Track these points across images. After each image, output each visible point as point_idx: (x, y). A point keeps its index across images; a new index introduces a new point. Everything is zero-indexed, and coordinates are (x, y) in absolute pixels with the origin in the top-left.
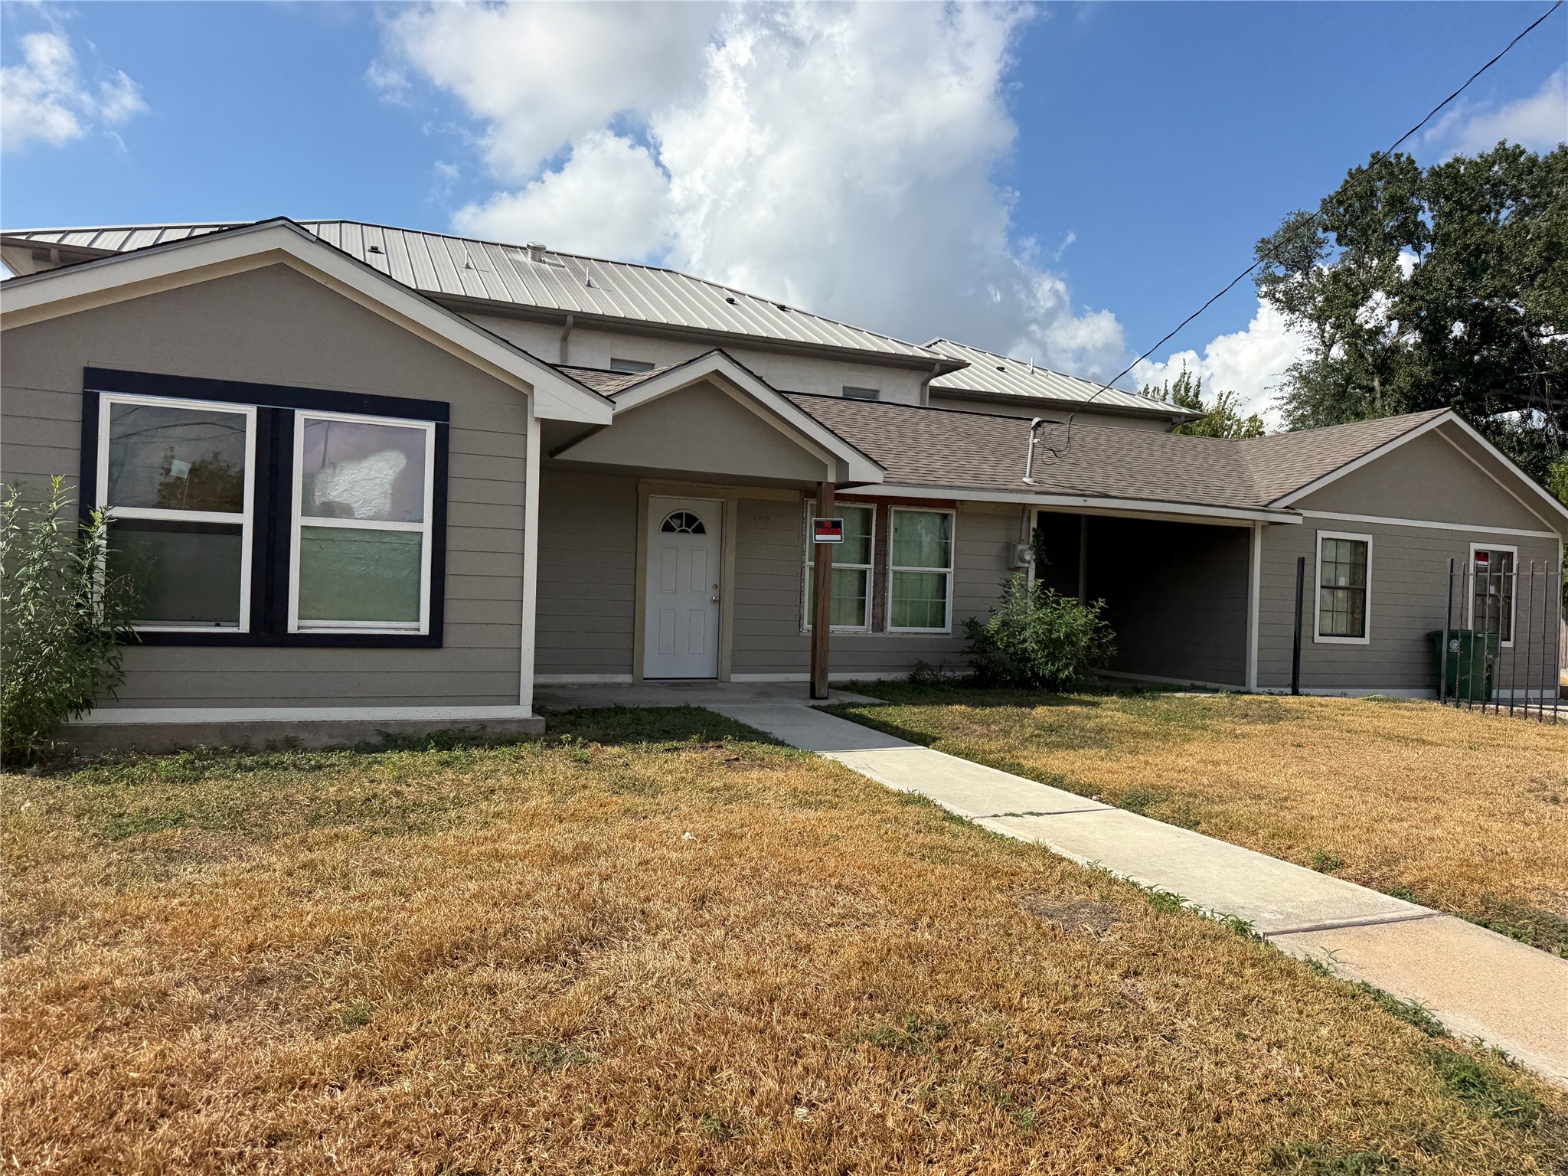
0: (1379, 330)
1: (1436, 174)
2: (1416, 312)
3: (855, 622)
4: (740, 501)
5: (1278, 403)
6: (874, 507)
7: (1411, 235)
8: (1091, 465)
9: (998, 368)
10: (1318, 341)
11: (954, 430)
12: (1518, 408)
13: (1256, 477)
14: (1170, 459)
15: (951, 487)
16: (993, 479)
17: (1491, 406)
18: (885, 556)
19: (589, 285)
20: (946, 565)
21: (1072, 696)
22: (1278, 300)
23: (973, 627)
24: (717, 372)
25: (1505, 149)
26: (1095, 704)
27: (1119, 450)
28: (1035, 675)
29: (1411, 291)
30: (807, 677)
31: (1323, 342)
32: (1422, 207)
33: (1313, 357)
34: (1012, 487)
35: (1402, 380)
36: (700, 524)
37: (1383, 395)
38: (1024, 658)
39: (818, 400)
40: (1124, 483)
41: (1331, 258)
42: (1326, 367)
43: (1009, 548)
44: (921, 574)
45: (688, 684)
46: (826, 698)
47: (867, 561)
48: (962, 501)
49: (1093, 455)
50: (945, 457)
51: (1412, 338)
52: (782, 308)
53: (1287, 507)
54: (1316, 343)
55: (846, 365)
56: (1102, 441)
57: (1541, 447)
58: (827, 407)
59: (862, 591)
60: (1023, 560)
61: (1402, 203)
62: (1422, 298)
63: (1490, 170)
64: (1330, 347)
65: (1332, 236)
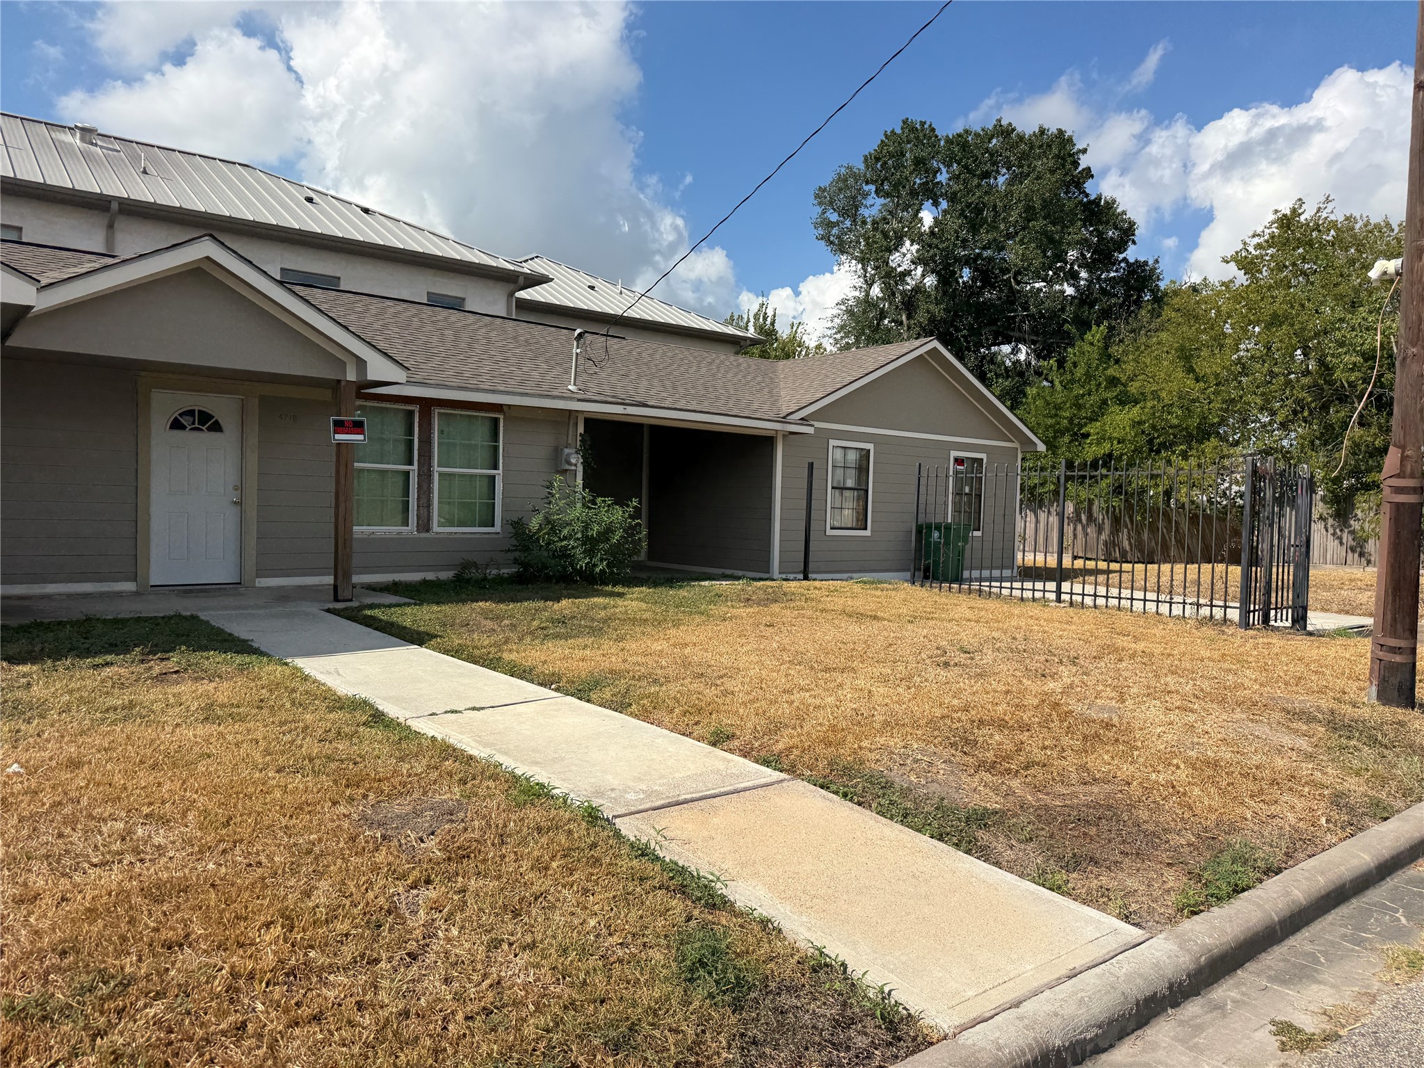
0: (907, 273)
1: (949, 141)
2: (932, 258)
3: (400, 523)
4: (262, 399)
5: (829, 332)
6: (416, 408)
7: (931, 192)
8: (639, 376)
9: (589, 287)
10: (862, 280)
11: (515, 338)
12: (1009, 343)
13: (783, 393)
14: (714, 375)
15: (493, 392)
16: (538, 385)
17: (987, 339)
18: (430, 459)
19: (145, 172)
20: (495, 467)
21: (607, 588)
22: (832, 243)
23: (517, 527)
24: (208, 258)
25: (1001, 126)
26: (620, 595)
27: (671, 365)
28: (574, 569)
29: (928, 241)
30: (329, 580)
31: (866, 281)
32: (939, 169)
33: (857, 294)
34: (555, 393)
35: (921, 316)
36: (217, 421)
37: (909, 328)
38: (565, 554)
39: (375, 300)
40: (665, 394)
41: (873, 207)
42: (867, 303)
43: (557, 452)
44: (472, 476)
45: (202, 591)
46: (351, 600)
47: (410, 463)
48: (509, 406)
49: (644, 368)
50: (497, 362)
51: (930, 281)
52: (366, 211)
53: (802, 419)
54: (860, 282)
55: (432, 271)
56: (657, 356)
57: (1021, 374)
58: (384, 308)
59: (406, 492)
60: (570, 463)
61: (925, 164)
62: (937, 246)
63: (990, 142)
64: (870, 286)
65: (872, 188)
